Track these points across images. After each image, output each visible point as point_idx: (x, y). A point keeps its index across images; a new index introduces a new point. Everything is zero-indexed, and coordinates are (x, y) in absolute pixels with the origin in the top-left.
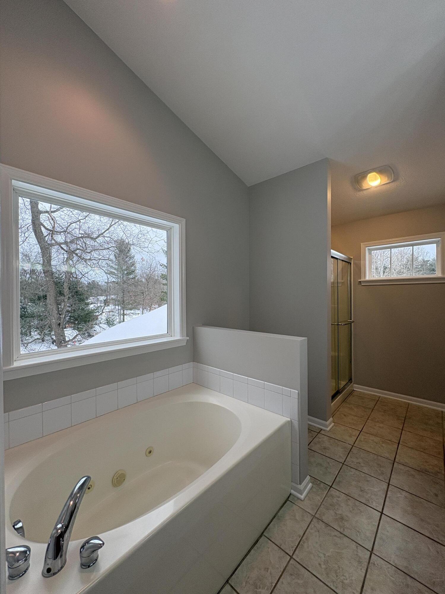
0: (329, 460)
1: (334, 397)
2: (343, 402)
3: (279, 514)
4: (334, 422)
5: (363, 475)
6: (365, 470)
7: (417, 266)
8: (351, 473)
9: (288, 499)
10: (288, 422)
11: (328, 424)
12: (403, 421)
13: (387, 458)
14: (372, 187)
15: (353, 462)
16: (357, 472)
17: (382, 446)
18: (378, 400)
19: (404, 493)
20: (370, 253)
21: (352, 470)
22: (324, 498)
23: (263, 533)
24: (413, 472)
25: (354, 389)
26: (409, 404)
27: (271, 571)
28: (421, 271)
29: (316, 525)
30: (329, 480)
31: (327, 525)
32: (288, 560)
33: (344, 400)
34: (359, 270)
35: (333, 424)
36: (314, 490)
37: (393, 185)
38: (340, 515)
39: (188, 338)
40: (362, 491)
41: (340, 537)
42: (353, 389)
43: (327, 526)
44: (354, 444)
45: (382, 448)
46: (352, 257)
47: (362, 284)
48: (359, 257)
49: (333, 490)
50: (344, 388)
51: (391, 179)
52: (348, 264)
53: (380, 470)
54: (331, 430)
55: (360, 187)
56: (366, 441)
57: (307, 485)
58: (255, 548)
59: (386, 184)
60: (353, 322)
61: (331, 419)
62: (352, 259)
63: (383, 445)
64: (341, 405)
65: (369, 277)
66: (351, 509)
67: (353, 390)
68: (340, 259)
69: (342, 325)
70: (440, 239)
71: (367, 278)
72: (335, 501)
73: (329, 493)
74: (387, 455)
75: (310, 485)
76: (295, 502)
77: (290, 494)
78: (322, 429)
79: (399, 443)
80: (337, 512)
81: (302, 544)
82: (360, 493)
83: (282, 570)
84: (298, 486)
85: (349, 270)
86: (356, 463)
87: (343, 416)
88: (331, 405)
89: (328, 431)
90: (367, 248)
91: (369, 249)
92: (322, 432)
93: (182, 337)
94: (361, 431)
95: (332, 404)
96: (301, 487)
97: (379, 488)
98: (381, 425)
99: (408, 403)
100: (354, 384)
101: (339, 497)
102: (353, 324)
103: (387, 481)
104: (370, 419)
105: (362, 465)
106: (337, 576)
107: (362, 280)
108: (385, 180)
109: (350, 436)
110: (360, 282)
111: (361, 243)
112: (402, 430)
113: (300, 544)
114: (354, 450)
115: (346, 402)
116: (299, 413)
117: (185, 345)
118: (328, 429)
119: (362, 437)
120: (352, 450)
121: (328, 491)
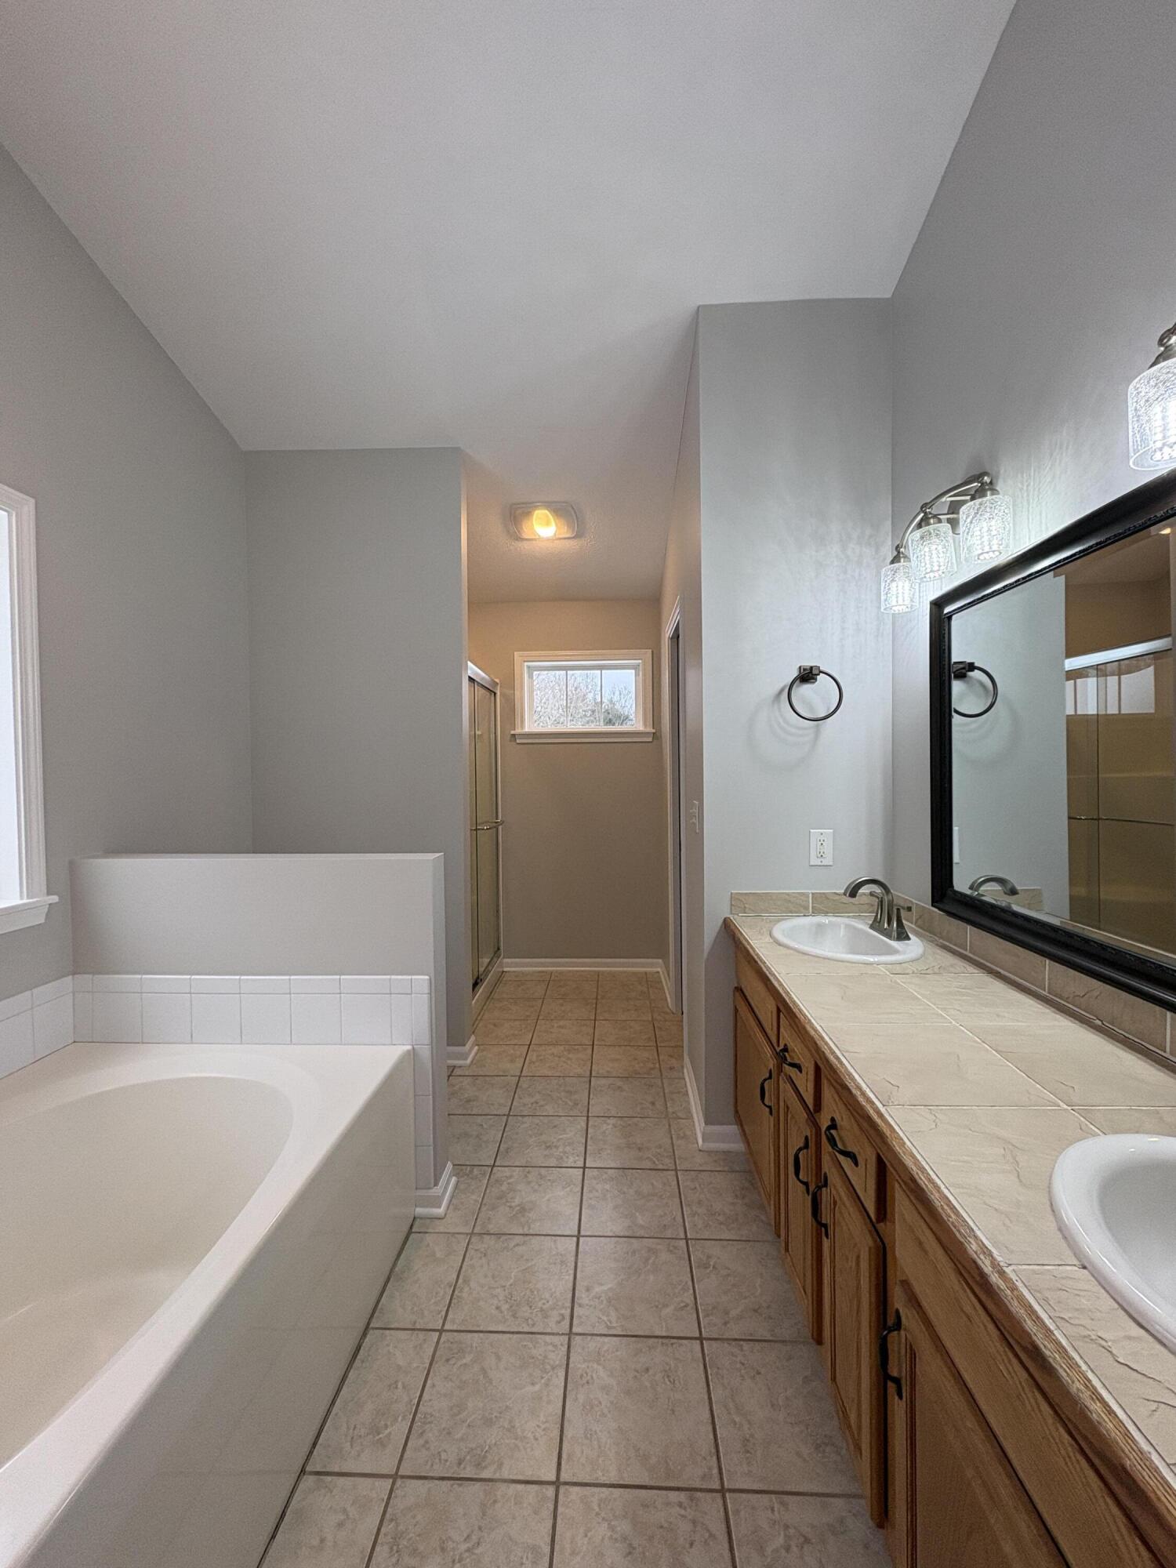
0: (479, 1119)
1: (475, 985)
2: (487, 1000)
3: (397, 1269)
4: (478, 1045)
5: (546, 1120)
6: (549, 1109)
7: (585, 711)
8: (525, 1125)
9: (413, 1229)
10: (408, 1051)
11: (467, 1051)
12: (594, 1006)
13: (579, 1076)
14: (540, 539)
15: (525, 1105)
16: (536, 1120)
17: (569, 1059)
18: (548, 980)
19: (612, 1121)
20: (531, 676)
21: (526, 1119)
22: (486, 1190)
23: (368, 1324)
24: (619, 1083)
25: (505, 969)
26: (598, 973)
27: (403, 1383)
28: (592, 722)
29: (476, 1248)
30: (486, 1156)
31: (499, 1235)
32: (436, 1340)
33: (489, 997)
34: (512, 711)
35: (476, 1047)
36: (462, 1187)
37: (574, 545)
38: (519, 1205)
39: (55, 899)
40: (548, 1147)
41: (524, 1243)
42: (501, 970)
43: (500, 1238)
44: (522, 1072)
45: (569, 1062)
46: (497, 680)
47: (518, 741)
48: (511, 681)
49: (498, 1171)
50: (487, 972)
51: (573, 530)
52: (491, 694)
53: (570, 1100)
54: (474, 1062)
55: (519, 532)
56: (541, 1060)
57: (448, 1183)
58: (357, 1363)
59: (565, 538)
60: (503, 822)
61: (473, 1038)
62: (497, 684)
63: (570, 1056)
64: (485, 1007)
65: (531, 724)
66: (536, 1187)
67: (503, 972)
68: (478, 683)
69: (483, 829)
70: (640, 661)
71: (527, 729)
72: (504, 1187)
73: (492, 1180)
74: (579, 1071)
75: (454, 1179)
76: (427, 1229)
77: (414, 1218)
78: (455, 1067)
79: (593, 1045)
80: (513, 1204)
81: (459, 1294)
82: (546, 1152)
83: (427, 1365)
84: (433, 1190)
85: (493, 705)
86: (530, 1106)
87: (492, 1027)
88: (471, 1004)
89: (470, 1066)
90: (526, 664)
91: (529, 667)
92: (457, 1072)
93: (28, 898)
94: (529, 1045)
95: (474, 1001)
96: (437, 1191)
97: (573, 1131)
98: (562, 1023)
99: (595, 971)
100: (504, 958)
101: (511, 1177)
102: (500, 827)
103: (585, 1113)
104: (541, 1018)
105: (542, 1103)
106: (531, 1307)
107: (518, 731)
108: (565, 532)
109: (512, 1061)
110: (514, 735)
111: (515, 653)
112: (595, 1020)
113: (455, 1297)
114: (524, 1083)
115: (492, 998)
116: (431, 1025)
117: (43, 921)
118: (469, 1061)
119: (533, 1056)
120: (520, 1084)
121: (490, 1177)
